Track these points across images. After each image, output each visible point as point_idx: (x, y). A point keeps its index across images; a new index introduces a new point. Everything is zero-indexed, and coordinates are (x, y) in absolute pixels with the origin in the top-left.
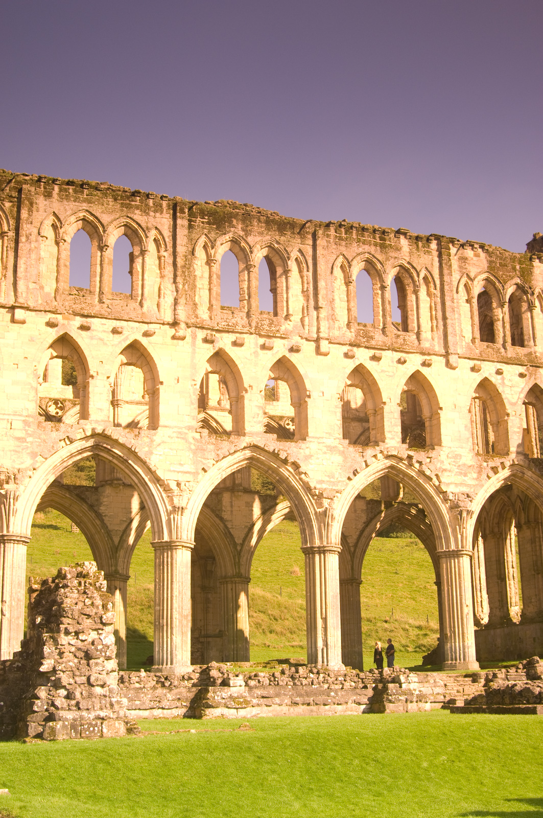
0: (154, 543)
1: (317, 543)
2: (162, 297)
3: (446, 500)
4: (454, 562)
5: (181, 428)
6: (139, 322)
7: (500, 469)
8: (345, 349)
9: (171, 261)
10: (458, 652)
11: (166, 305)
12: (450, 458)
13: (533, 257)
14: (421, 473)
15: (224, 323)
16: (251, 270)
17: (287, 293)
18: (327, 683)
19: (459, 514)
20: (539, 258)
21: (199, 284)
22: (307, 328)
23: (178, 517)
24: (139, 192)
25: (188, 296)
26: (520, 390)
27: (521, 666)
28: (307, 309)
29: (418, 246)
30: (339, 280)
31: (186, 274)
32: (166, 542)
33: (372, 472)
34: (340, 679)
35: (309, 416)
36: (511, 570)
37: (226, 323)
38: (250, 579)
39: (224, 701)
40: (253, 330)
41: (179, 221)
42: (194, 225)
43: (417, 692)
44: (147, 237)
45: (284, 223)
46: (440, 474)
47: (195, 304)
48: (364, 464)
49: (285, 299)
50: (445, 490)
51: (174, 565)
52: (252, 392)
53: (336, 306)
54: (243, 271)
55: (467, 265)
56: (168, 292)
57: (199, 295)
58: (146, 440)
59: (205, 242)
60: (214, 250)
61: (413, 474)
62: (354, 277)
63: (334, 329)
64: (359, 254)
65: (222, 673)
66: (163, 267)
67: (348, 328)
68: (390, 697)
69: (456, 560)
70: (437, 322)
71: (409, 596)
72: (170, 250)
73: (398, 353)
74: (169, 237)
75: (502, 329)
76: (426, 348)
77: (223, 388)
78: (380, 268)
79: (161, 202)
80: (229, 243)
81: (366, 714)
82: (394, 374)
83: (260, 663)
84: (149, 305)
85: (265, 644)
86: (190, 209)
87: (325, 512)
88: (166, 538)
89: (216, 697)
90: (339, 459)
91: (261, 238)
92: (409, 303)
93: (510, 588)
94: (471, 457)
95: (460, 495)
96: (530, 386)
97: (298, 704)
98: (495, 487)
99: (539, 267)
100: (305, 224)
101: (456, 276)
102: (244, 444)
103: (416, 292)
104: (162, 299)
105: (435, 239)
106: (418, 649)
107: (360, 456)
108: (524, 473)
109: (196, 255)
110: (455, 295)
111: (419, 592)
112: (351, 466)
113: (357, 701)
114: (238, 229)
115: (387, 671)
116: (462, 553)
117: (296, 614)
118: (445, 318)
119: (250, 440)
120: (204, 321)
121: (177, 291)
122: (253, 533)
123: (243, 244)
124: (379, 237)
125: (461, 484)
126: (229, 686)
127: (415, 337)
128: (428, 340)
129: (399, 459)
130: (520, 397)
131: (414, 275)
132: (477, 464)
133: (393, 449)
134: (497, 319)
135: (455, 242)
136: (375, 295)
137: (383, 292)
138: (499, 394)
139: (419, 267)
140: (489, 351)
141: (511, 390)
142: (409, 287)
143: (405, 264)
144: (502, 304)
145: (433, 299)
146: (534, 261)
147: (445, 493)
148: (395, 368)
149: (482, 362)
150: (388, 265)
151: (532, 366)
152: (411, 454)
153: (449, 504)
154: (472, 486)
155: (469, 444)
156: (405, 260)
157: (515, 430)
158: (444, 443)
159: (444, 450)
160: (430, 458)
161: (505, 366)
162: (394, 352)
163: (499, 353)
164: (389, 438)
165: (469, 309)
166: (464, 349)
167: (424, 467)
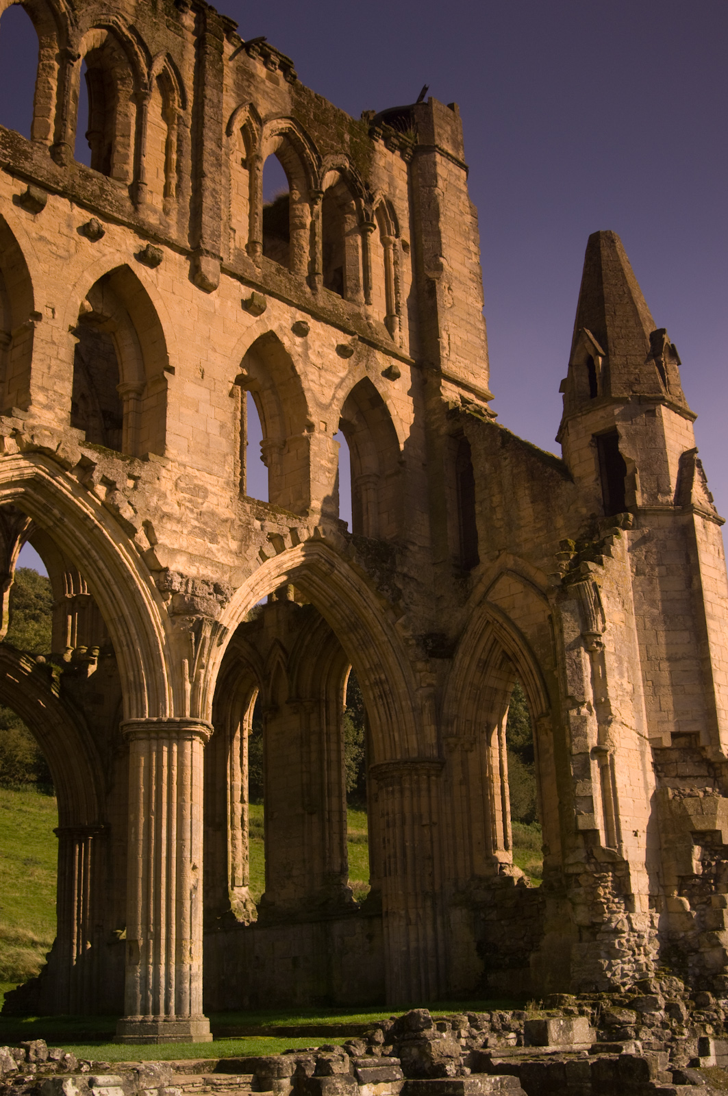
3: (162, 590)
4: (170, 752)
7: (288, 542)
13: (377, 130)
14: (110, 510)
19: (192, 629)
20: (387, 138)
36: (238, 807)
46: (155, 523)
50: (164, 565)
55: (252, 88)
61: (89, 511)
69: (175, 748)
70: (180, 179)
73: (84, 212)
75: (309, 246)
76: (150, 225)
78: (64, 10)
82: (70, 256)
92: (120, 118)
94: (228, 501)
95: (198, 582)
96: (358, 380)
98: (270, 585)
101: (229, 101)
103: (140, 99)
105: (193, 9)
108: (333, 566)
110: (224, 137)
116: (190, 728)
118: (198, 174)
127: (125, 193)
128: (155, 211)
129: (58, 463)
130: (337, 395)
131: (139, 61)
132: (240, 520)
133: (47, 433)
134: (301, 223)
135: (235, 33)
136: (44, 70)
137: (66, 67)
138: (297, 377)
139: (154, 46)
140: (281, 281)
141: (320, 376)
142: (123, 84)
143: (124, 30)
144: (313, 195)
145: (175, 126)
146: (377, 141)
147: (163, 574)
148: (73, 242)
149: (267, 296)
150: (86, 14)
151: (362, 339)
152: (90, 457)
153: (169, 602)
154: (226, 568)
155: (226, 468)
156: (125, 20)
157: (323, 462)
158: (171, 451)
159: (169, 467)
160: (136, 479)
161: (312, 320)
162: (75, 205)
163: (302, 291)
164: (40, 404)
165: (247, 180)
166: (232, 257)
167: (119, 495)
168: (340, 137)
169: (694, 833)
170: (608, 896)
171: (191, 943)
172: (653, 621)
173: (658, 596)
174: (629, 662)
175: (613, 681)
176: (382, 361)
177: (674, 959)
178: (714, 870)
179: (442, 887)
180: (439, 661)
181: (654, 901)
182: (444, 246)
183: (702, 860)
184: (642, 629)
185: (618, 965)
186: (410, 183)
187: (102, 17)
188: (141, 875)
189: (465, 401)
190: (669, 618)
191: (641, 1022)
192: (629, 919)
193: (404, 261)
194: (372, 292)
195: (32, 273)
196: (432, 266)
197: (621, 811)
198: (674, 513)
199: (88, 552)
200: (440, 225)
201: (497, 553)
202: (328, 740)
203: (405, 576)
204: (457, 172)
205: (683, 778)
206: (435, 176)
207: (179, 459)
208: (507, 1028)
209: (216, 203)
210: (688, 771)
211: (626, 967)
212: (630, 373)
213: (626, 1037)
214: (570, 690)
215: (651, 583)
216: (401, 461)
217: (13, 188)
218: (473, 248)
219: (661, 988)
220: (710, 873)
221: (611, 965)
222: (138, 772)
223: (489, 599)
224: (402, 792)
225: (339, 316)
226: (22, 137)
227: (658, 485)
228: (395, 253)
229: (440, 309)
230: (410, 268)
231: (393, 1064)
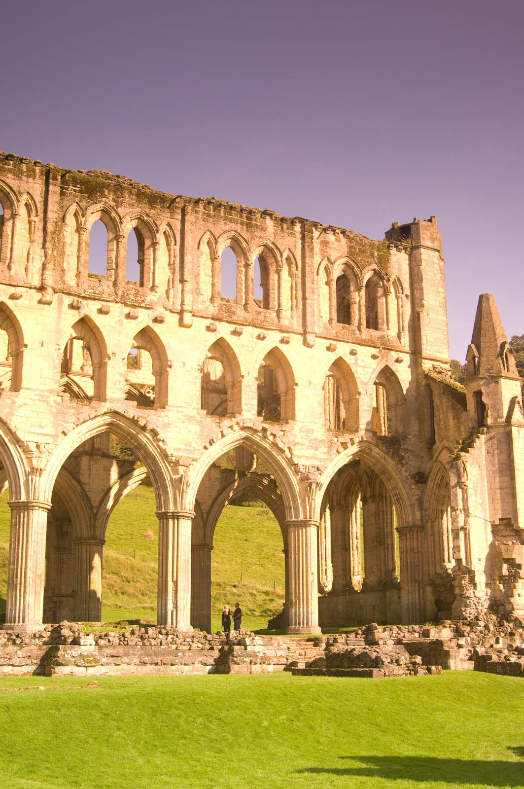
0: (11, 503)
1: (172, 508)
2: (30, 261)
3: (297, 472)
4: (302, 532)
5: (43, 391)
6: (6, 285)
7: (349, 445)
8: (208, 322)
9: (41, 226)
10: (302, 618)
11: (34, 269)
12: (303, 432)
13: (391, 245)
14: (274, 445)
15: (90, 291)
16: (120, 240)
17: (154, 265)
18: (175, 644)
19: (308, 486)
20: (396, 247)
21: (68, 251)
22: (171, 300)
23: (36, 478)
24: (13, 156)
25: (56, 261)
26: (372, 370)
27: (360, 632)
28: (173, 282)
29: (282, 227)
30: (205, 255)
31: (56, 240)
32: (24, 502)
33: (227, 443)
34: (188, 640)
35: (169, 386)
36: (355, 541)
37: (93, 291)
38: (105, 541)
39: (73, 659)
40: (118, 299)
41: (51, 188)
42: (66, 192)
43: (261, 655)
44: (18, 201)
45: (155, 197)
46: (292, 447)
47: (63, 271)
48: (220, 434)
49: (152, 271)
50: (296, 463)
51: (30, 525)
52: (115, 359)
53: (201, 280)
54: (112, 240)
55: (328, 249)
56: (37, 257)
57: (68, 261)
58: (8, 401)
59: (76, 210)
60: (84, 218)
61: (267, 446)
62: (220, 254)
63: (198, 303)
64: (225, 232)
65: (73, 632)
66: (33, 231)
67: (211, 302)
68: (235, 659)
70: (297, 302)
71: (258, 563)
72: (41, 215)
73: (258, 329)
74: (40, 202)
75: (358, 311)
76: (285, 326)
77: (86, 354)
78: (245, 246)
79: (35, 167)
80: (100, 212)
81: (212, 675)
82: (254, 349)
83: (111, 623)
84: (17, 268)
85: (117, 605)
86: (63, 176)
87: (181, 479)
88: (23, 498)
89: (66, 656)
90: (196, 428)
91: (131, 210)
92: (271, 282)
93: (354, 558)
94: (323, 433)
95: (310, 467)
96: (382, 368)
97: (146, 664)
98: (344, 461)
99: (396, 255)
100: (175, 199)
101: (317, 258)
102: (104, 410)
103: (278, 272)
104: (30, 263)
105: (299, 222)
106: (264, 614)
107: (216, 426)
108: (371, 450)
109: (66, 222)
110: (315, 277)
111: (268, 559)
112: (208, 436)
113: (203, 662)
114: (109, 199)
115: (233, 634)
116: (310, 523)
117: (148, 577)
118: (304, 298)
119: (111, 406)
120: (71, 287)
121: (46, 256)
122: (109, 497)
123: (113, 214)
124: (246, 217)
125: (312, 457)
126: (79, 644)
127: (275, 314)
128: (287, 319)
129: (254, 431)
131: (277, 255)
132: (328, 439)
133: (249, 421)
134: (354, 301)
135: (318, 226)
136: (239, 272)
137: (247, 270)
138: (353, 373)
139: (283, 247)
140: (344, 332)
141: (363, 370)
142: (272, 266)
143: (270, 244)
144: (359, 288)
145: (294, 279)
146: (391, 250)
147: (296, 466)
148: (254, 343)
149: (337, 342)
150: (253, 244)
151: (384, 349)
152: (265, 426)
153: (299, 476)
154: (322, 460)
155: (321, 419)
156: (270, 240)
157: (365, 408)
158: (298, 417)
159: (297, 424)
160: (284, 431)
161: (359, 347)
162: (254, 328)
163: (355, 334)
164: (246, 410)
165: (328, 291)
166: (320, 329)
167: (277, 439)
168: (372, 255)
169: (504, 559)
170: (466, 584)
172: (494, 473)
173: (496, 462)
174: (481, 491)
175: (470, 500)
176: (394, 355)
177: (494, 608)
178: (514, 574)
179: (423, 578)
180: (420, 485)
181: (487, 585)
182: (425, 295)
183: (508, 570)
184: (489, 476)
185: (468, 610)
186: (410, 265)
187: (260, 243)
189: (434, 368)
190: (501, 471)
191: (471, 631)
192: (474, 592)
193: (407, 304)
194: (390, 323)
195: (239, 361)
196: (419, 305)
197: (472, 551)
198: (504, 426)
200: (423, 284)
201: (441, 439)
202: (387, 514)
203: (405, 449)
204: (433, 254)
205: (505, 536)
206: (420, 260)
207: (301, 420)
208: (414, 631)
209: (313, 309)
210: (506, 534)
212: (488, 364)
213: (463, 636)
215: (493, 456)
216: (404, 398)
217: (230, 328)
218: (441, 290)
219: (484, 619)
220: (511, 575)
221: (465, 610)
223: (439, 459)
224: (406, 539)
225: (372, 341)
226: (232, 304)
227: (498, 414)
228: (402, 301)
229: (422, 326)
230: (410, 306)
231: (361, 641)
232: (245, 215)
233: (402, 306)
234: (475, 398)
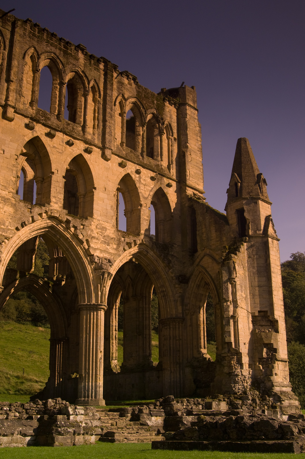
3: (92, 262)
7: (133, 245)
8: (27, 121)
10: (91, 391)
13: (166, 98)
14: (75, 236)
19: (101, 275)
20: (169, 101)
29: (90, 62)
30: (28, 66)
33: (36, 228)
36: (114, 332)
46: (90, 240)
48: (31, 219)
50: (92, 254)
53: (23, 85)
55: (123, 88)
61: (68, 236)
62: (41, 67)
63: (20, 102)
64: (47, 52)
67: (31, 106)
68: (60, 429)
69: (95, 313)
70: (98, 122)
73: (68, 137)
75: (141, 142)
76: (89, 139)
78: (61, 68)
81: (32, 447)
82: (63, 152)
90: (9, 209)
92: (79, 103)
94: (113, 232)
95: (103, 259)
96: (157, 188)
98: (127, 259)
100: (7, 13)
101: (115, 93)
103: (85, 96)
105: (103, 62)
107: (28, 211)
108: (148, 252)
110: (113, 107)
112: (20, 219)
113: (23, 432)
116: (101, 307)
118: (104, 121)
124: (64, 45)
127: (80, 129)
128: (90, 134)
129: (59, 221)
130: (150, 194)
131: (85, 83)
132: (117, 238)
133: (56, 211)
134: (139, 134)
135: (117, 69)
136: (54, 88)
137: (61, 87)
138: (137, 188)
139: (90, 77)
140: (132, 155)
141: (145, 188)
142: (80, 90)
143: (80, 72)
144: (143, 124)
145: (97, 104)
146: (166, 102)
147: (92, 256)
148: (64, 147)
149: (127, 161)
150: (68, 68)
151: (159, 174)
152: (69, 219)
153: (94, 266)
154: (112, 254)
155: (113, 221)
156: (81, 69)
157: (145, 217)
158: (95, 216)
159: (94, 221)
160: (84, 225)
161: (142, 168)
162: (64, 135)
163: (139, 158)
164: (54, 202)
165: (121, 120)
166: (115, 148)
167: (78, 231)
168: (153, 102)
169: (264, 344)
170: (235, 364)
171: (100, 376)
172: (254, 273)
173: (256, 265)
174: (245, 287)
175: (239, 294)
176: (166, 181)
177: (256, 385)
178: (271, 356)
179: (182, 361)
180: (183, 285)
181: (250, 366)
182: (189, 139)
183: (267, 353)
184: (250, 276)
185: (237, 386)
186: (177, 117)
187: (73, 69)
188: (84, 354)
189: (194, 194)
190: (259, 272)
191: (243, 404)
192: (241, 371)
193: (175, 145)
194: (163, 156)
195: (51, 159)
196: (184, 147)
197: (240, 336)
198: (262, 237)
199: (68, 249)
200: (187, 132)
201: (203, 248)
202: (146, 310)
203: (172, 255)
204: (194, 112)
205: (262, 326)
206: (186, 114)
207: (97, 218)
208: (199, 404)
209: (110, 130)
210: (263, 324)
211: (240, 387)
212: (249, 189)
213: (238, 408)
214: (224, 296)
215: (253, 261)
216: (172, 215)
217: (45, 130)
218: (199, 139)
219: (251, 394)
220: (269, 357)
221: (235, 386)
222: (83, 321)
223: (200, 264)
225: (151, 166)
226: (47, 112)
227: (257, 227)
228: (171, 142)
229: (186, 162)
230: (177, 147)
231: (162, 411)
232: (62, 44)
233: (172, 146)
234: (237, 215)
